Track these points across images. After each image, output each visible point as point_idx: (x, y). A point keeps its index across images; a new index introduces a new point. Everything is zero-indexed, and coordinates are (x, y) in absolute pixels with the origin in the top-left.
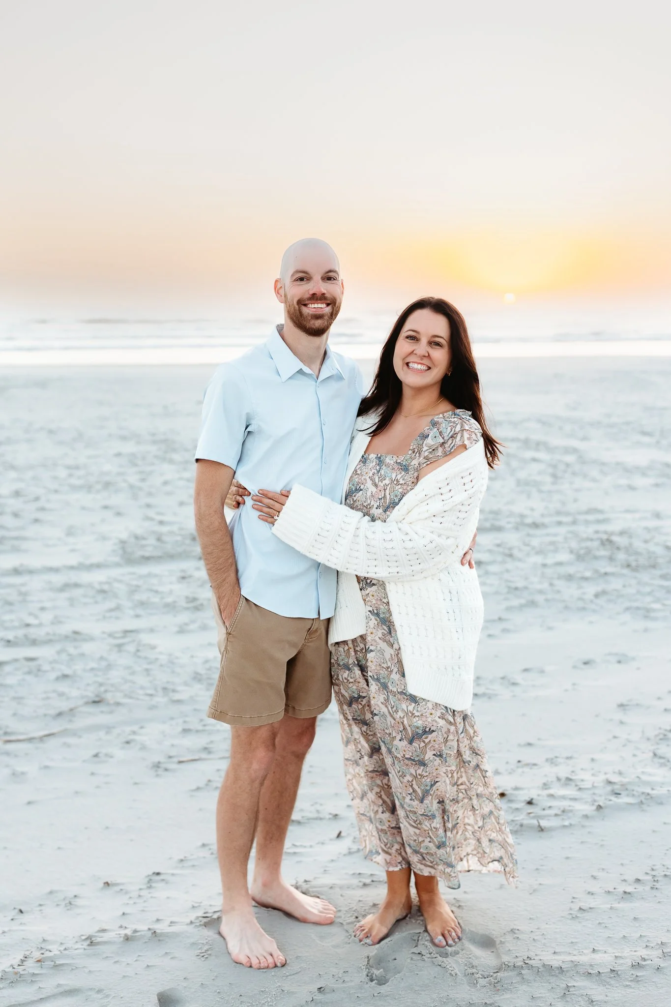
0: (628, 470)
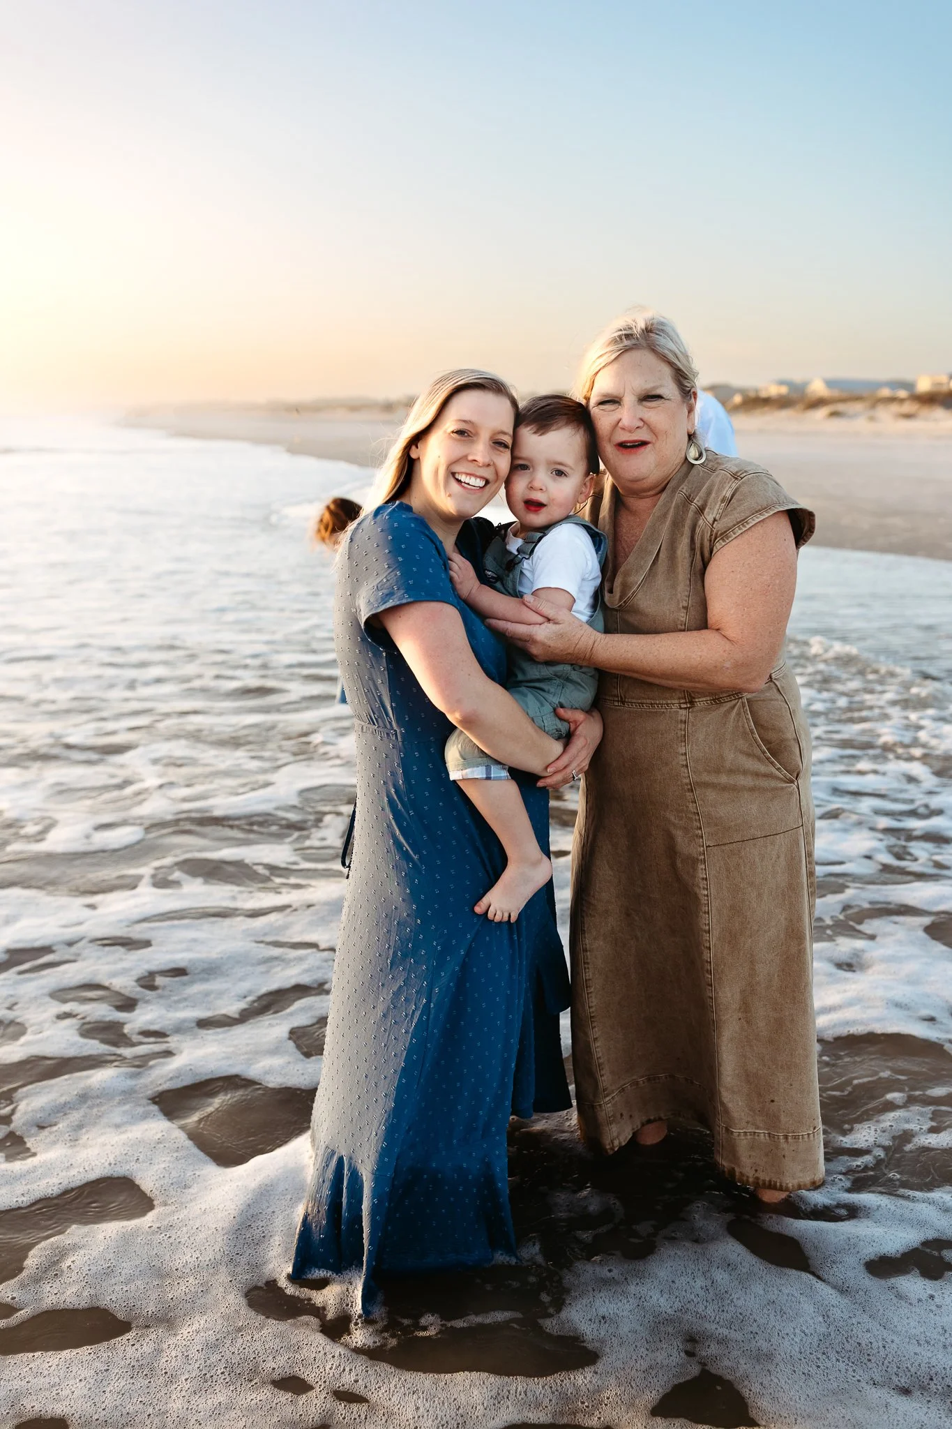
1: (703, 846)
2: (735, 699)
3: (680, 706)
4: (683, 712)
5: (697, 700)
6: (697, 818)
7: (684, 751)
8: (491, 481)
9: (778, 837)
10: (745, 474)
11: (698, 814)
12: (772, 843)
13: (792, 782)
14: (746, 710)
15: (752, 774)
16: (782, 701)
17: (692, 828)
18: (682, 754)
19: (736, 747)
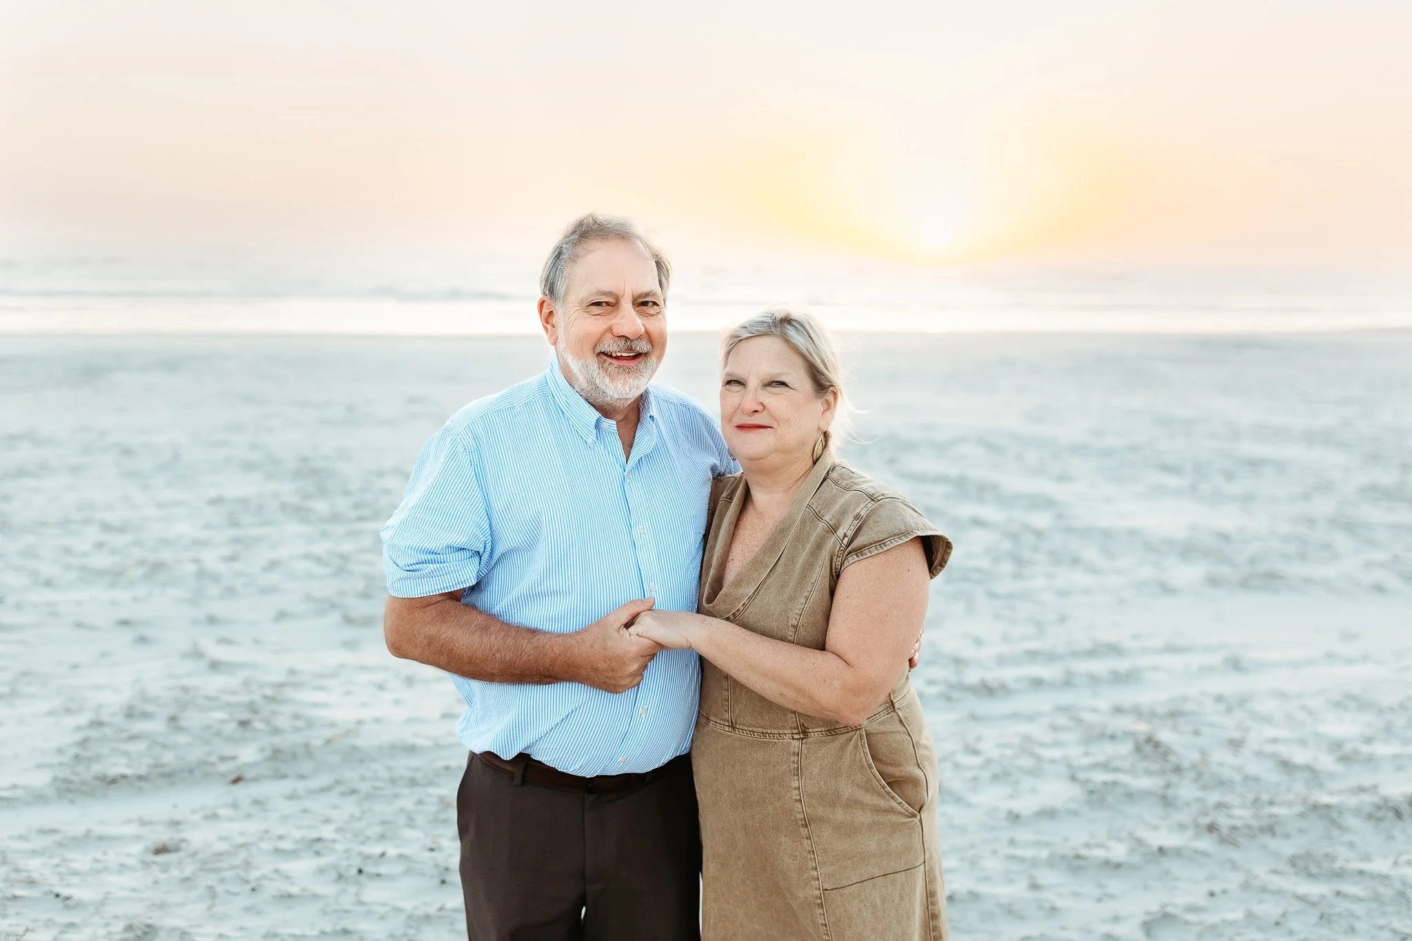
0: (1155, 548)
1: (819, 889)
2: (853, 731)
3: (793, 737)
4: (796, 743)
5: (810, 731)
6: (813, 856)
7: (797, 785)
9: (898, 875)
10: (882, 497)
11: (813, 852)
12: (893, 882)
13: (914, 816)
14: (864, 743)
15: (871, 810)
16: (904, 733)
17: (807, 868)
18: (795, 789)
19: (853, 781)
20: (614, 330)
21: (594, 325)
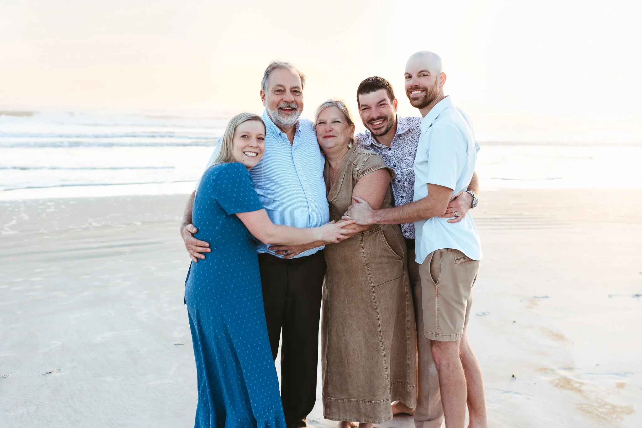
2: (378, 230)
3: (359, 235)
4: (361, 237)
5: (365, 233)
8: (258, 153)
9: (397, 280)
10: (371, 154)
11: (370, 274)
13: (400, 259)
14: (382, 234)
15: (387, 258)
17: (368, 280)
19: (380, 248)
20: (284, 100)
21: (277, 98)
